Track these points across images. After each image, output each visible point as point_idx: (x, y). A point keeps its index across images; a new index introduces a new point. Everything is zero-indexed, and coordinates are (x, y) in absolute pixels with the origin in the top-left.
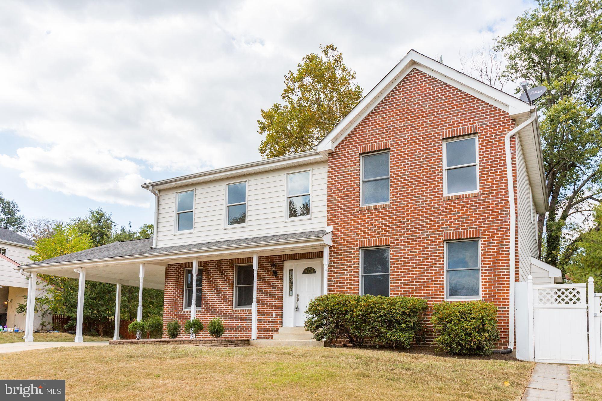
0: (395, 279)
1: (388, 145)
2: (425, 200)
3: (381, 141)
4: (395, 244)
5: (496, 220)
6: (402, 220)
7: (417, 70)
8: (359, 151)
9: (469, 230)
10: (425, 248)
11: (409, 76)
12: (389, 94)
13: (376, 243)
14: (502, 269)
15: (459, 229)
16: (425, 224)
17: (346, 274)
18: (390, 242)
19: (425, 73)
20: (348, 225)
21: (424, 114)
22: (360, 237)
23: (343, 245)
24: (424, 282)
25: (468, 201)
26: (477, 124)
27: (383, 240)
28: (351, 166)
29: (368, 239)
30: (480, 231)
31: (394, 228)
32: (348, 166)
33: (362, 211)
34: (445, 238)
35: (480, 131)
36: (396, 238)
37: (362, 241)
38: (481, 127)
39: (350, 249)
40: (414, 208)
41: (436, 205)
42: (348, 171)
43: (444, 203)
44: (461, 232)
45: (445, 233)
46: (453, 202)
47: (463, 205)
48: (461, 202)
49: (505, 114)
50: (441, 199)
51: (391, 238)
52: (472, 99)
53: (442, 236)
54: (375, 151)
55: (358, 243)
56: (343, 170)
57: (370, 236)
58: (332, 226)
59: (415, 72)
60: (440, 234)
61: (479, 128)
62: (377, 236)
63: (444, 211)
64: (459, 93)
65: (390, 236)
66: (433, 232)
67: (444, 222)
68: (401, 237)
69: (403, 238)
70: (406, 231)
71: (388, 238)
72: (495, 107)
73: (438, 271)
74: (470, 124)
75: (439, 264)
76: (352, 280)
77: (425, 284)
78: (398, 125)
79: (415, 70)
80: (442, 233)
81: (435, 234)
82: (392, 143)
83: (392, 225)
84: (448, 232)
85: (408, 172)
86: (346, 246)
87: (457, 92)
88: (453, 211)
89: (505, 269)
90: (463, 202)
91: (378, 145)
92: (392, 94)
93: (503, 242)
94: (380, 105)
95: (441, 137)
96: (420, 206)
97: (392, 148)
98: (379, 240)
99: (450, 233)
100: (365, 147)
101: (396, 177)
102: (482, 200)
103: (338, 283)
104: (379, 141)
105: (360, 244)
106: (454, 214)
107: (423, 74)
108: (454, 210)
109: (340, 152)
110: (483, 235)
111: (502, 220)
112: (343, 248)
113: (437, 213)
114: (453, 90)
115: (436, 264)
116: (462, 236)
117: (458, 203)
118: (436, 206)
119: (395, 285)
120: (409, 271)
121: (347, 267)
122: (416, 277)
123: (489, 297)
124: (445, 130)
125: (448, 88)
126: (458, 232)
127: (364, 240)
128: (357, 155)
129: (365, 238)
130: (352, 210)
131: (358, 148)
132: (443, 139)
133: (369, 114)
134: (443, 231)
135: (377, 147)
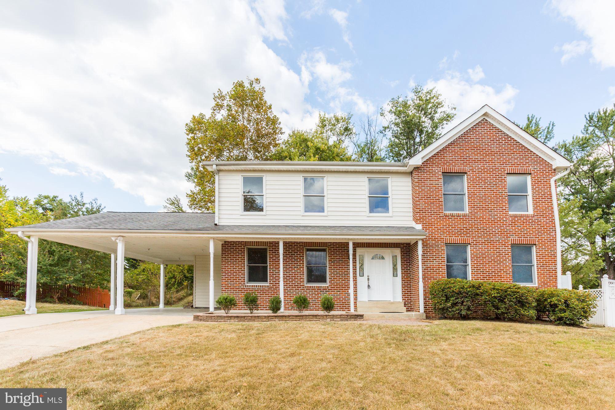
0: (476, 269)
1: (466, 170)
2: (496, 214)
3: (460, 166)
4: (475, 243)
5: (546, 234)
6: (479, 227)
7: (486, 120)
8: (442, 170)
9: (528, 238)
10: (498, 248)
11: (480, 123)
12: (465, 133)
13: (459, 241)
14: (552, 266)
15: (522, 237)
16: (497, 231)
17: (435, 262)
18: (470, 242)
19: (492, 124)
20: (435, 226)
21: (492, 154)
22: (445, 235)
23: (432, 240)
24: (497, 272)
25: (527, 219)
26: (531, 167)
27: (465, 240)
28: (435, 180)
29: (452, 238)
30: (536, 240)
31: (473, 231)
32: (433, 180)
33: (446, 216)
34: (512, 242)
35: (533, 173)
36: (475, 239)
37: (448, 239)
38: (534, 170)
39: (437, 244)
40: (488, 219)
41: (504, 218)
42: (433, 184)
43: (510, 218)
44: (523, 239)
45: (512, 239)
46: (516, 218)
47: (524, 221)
48: (522, 219)
49: (549, 165)
50: (508, 215)
51: (471, 239)
52: (527, 150)
53: (510, 241)
54: (454, 173)
55: (445, 239)
56: (428, 182)
57: (454, 236)
58: (421, 225)
59: (484, 121)
60: (508, 239)
61: (532, 170)
62: (460, 236)
63: (510, 223)
64: (518, 144)
65: (470, 237)
66: (503, 237)
67: (511, 232)
68: (479, 239)
69: (480, 240)
70: (483, 235)
71: (469, 239)
72: (542, 159)
73: (508, 265)
74: (526, 167)
75: (509, 260)
76: (440, 267)
77: (498, 274)
78: (473, 157)
79: (485, 120)
80: (510, 239)
81: (504, 239)
82: (469, 169)
83: (472, 230)
84: (514, 239)
85: (482, 192)
86: (434, 241)
87: (516, 142)
88: (516, 224)
89: (554, 266)
90: (523, 219)
91: (457, 169)
92: (467, 133)
93: (551, 249)
94: (458, 139)
95: (506, 172)
96: (493, 218)
97: (469, 173)
98: (461, 239)
99: (515, 239)
100: (447, 168)
101: (473, 194)
102: (537, 219)
103: (428, 269)
104: (458, 166)
105: (446, 241)
106: (517, 226)
107: (490, 124)
108: (518, 224)
109: (425, 168)
110: (538, 243)
111: (550, 234)
112: (431, 242)
113: (505, 224)
114: (513, 141)
115: (506, 260)
116: (524, 242)
117: (520, 219)
118: (505, 220)
119: (476, 273)
120: (486, 264)
121: (435, 258)
122: (492, 268)
123: (544, 284)
124: (508, 168)
125: (509, 138)
126: (521, 239)
127: (449, 238)
128: (440, 173)
129: (450, 237)
130: (438, 215)
131: (441, 168)
132: (507, 173)
133: (449, 144)
134: (510, 237)
135: (456, 170)
